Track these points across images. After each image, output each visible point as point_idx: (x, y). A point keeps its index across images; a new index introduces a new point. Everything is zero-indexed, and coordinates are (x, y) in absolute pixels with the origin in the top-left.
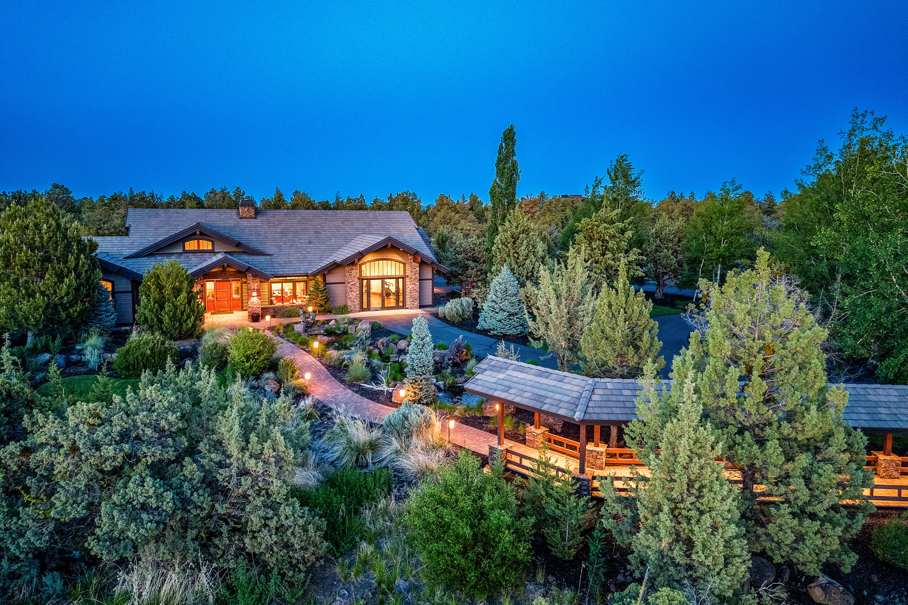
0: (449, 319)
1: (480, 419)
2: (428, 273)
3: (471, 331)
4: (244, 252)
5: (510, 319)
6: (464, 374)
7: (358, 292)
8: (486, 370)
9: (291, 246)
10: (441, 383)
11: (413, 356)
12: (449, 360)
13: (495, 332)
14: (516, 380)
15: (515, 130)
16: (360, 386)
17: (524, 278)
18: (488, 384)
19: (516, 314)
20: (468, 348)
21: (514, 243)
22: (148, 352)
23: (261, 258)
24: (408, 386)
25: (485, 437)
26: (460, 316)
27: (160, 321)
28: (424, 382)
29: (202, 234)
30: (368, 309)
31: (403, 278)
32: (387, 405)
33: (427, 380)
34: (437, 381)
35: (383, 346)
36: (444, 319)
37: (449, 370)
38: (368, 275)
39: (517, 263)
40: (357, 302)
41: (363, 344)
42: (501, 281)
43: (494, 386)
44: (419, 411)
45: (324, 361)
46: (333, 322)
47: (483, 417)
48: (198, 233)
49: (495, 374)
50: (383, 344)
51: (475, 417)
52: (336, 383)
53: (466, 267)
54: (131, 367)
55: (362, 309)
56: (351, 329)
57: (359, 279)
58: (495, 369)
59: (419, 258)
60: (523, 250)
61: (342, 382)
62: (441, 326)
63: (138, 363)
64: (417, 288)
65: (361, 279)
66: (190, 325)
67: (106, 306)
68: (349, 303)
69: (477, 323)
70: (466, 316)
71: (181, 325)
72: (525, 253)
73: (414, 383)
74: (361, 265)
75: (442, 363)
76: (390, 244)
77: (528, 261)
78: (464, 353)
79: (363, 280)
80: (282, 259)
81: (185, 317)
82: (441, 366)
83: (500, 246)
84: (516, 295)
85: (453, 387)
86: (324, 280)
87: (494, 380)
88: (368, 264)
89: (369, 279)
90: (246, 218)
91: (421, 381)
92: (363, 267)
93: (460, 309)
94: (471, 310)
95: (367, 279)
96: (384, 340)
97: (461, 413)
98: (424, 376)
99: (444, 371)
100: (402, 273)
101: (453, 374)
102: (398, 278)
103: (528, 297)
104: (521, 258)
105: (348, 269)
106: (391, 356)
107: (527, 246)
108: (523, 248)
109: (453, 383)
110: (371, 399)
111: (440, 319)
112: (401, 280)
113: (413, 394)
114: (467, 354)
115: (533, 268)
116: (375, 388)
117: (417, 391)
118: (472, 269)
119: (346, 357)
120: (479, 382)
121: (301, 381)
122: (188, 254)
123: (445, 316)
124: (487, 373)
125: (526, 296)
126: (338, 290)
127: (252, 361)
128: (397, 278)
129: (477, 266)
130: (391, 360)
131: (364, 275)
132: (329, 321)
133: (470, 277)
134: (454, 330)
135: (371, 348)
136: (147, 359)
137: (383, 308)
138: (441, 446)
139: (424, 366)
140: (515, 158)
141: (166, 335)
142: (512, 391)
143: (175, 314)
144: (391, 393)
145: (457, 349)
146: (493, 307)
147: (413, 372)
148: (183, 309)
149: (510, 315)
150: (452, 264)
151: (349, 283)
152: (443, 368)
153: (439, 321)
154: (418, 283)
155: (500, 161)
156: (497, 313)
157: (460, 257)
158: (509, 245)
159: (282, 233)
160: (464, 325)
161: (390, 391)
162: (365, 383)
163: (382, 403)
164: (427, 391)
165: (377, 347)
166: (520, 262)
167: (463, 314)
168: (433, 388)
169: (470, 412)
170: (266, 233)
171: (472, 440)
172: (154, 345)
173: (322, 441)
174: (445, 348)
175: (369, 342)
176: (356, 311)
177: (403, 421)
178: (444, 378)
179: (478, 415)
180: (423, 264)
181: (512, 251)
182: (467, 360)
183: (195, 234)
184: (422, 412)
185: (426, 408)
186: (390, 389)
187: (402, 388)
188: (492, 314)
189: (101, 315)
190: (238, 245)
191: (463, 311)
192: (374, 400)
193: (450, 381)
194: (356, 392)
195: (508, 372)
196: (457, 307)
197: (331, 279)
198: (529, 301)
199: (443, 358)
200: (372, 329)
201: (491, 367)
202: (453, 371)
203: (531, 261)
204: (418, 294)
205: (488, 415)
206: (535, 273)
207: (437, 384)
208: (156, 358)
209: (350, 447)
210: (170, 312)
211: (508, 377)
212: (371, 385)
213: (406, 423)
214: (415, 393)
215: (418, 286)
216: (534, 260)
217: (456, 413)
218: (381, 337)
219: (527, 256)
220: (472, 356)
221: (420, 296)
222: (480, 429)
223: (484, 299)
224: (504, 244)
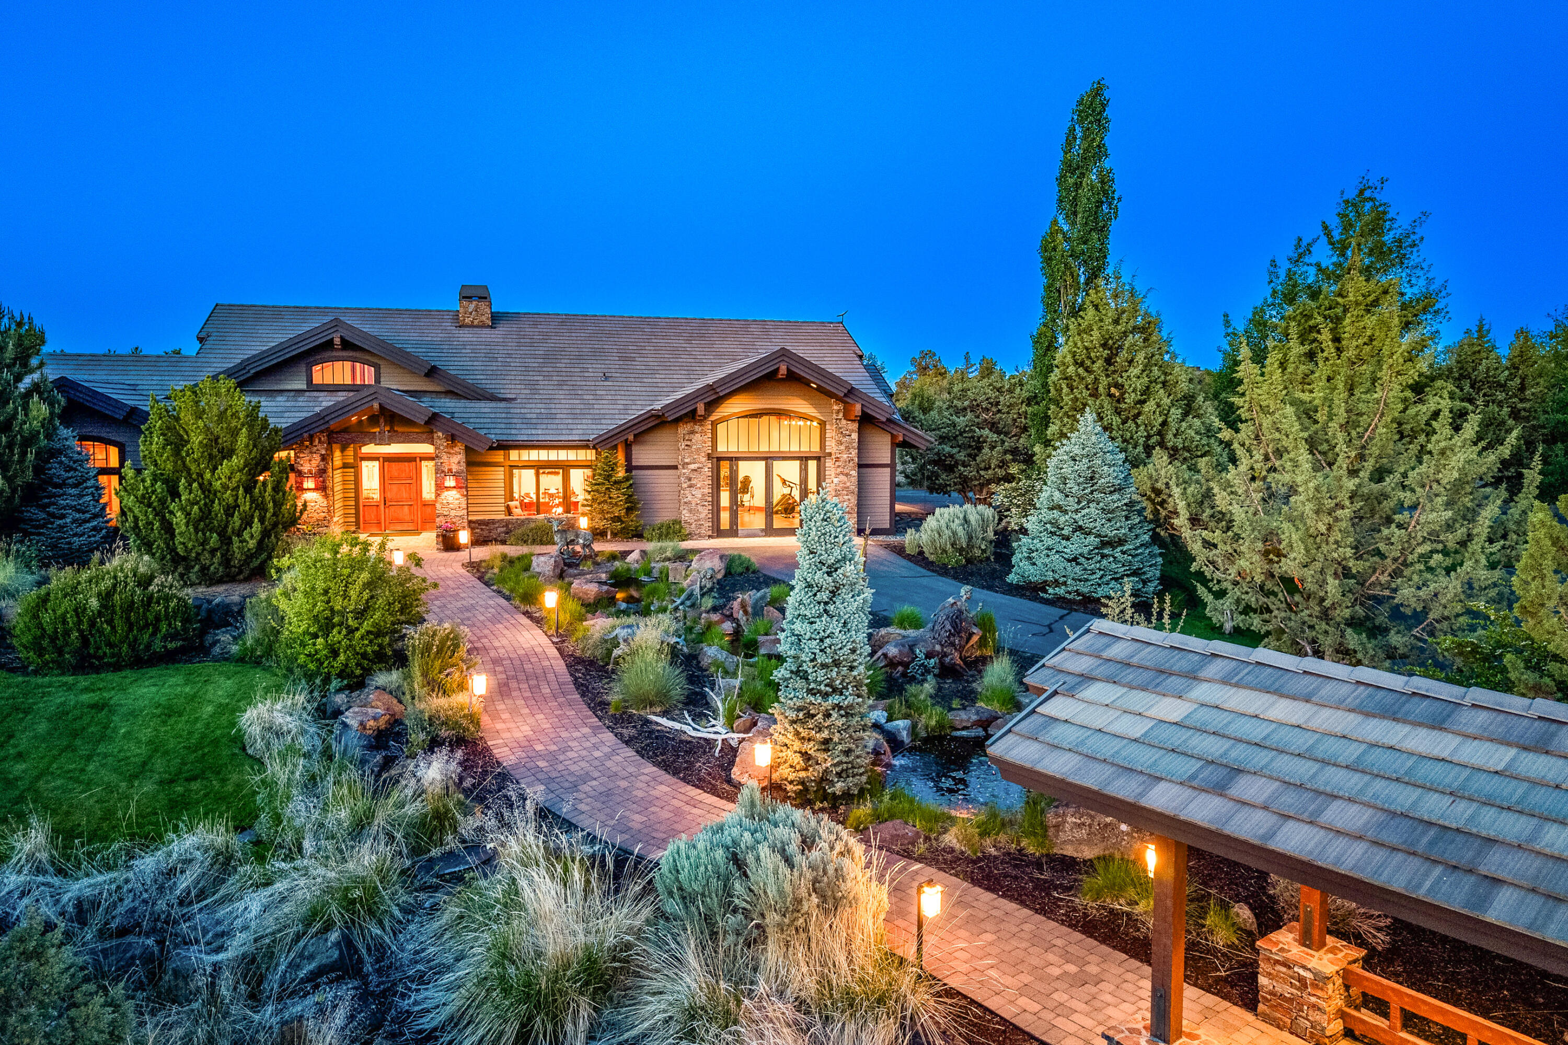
0: (932, 558)
1: (1039, 865)
2: (882, 450)
3: (990, 588)
4: (450, 393)
5: (1103, 556)
6: (973, 701)
7: (707, 490)
8: (1086, 678)
9: (561, 384)
10: (901, 725)
11: (798, 627)
12: (929, 656)
13: (1061, 591)
14: (1257, 732)
15: (1107, 94)
16: (647, 722)
17: (1140, 449)
18: (1108, 748)
19: (1121, 542)
20: (986, 624)
21: (1109, 361)
22: (94, 603)
23: (485, 407)
24: (782, 730)
25: (1067, 957)
26: (961, 550)
27: (168, 528)
28: (837, 720)
29: (347, 345)
30: (733, 532)
31: (818, 459)
32: (714, 792)
33: (847, 712)
34: (890, 719)
35: (746, 612)
36: (919, 558)
37: (929, 687)
38: (733, 448)
39: (1118, 412)
40: (705, 512)
41: (693, 606)
42: (1077, 450)
43: (1144, 757)
44: (796, 838)
45: (569, 646)
46: (635, 556)
47: (1051, 858)
48: (337, 341)
49: (1138, 700)
50: (743, 606)
51: (1018, 859)
52: (578, 710)
53: (977, 446)
54: (45, 643)
55: (718, 533)
56: (675, 571)
57: (709, 457)
58: (1130, 676)
59: (858, 407)
60: (1134, 379)
61: (598, 706)
62: (912, 573)
63: (67, 633)
64: (852, 483)
65: (717, 460)
66: (252, 544)
67: (81, 496)
68: (686, 515)
69: (1008, 566)
70: (977, 553)
71: (226, 540)
72: (1140, 384)
73: (803, 722)
74: (714, 424)
75: (906, 665)
76: (783, 370)
77: (1150, 406)
78: (975, 639)
79: (719, 459)
80: (533, 410)
81: (236, 521)
82: (904, 675)
83: (1071, 370)
84: (1119, 489)
85: (941, 738)
86: (628, 458)
87: (1137, 729)
88: (733, 423)
89: (734, 460)
90: (472, 326)
91: (827, 715)
92: (721, 428)
93: (961, 532)
94: (991, 535)
95: (730, 459)
96: (750, 596)
97: (967, 840)
98: (835, 699)
99: (912, 689)
100: (816, 448)
101: (941, 698)
102: (807, 458)
103: (1158, 492)
104: (1130, 398)
105: (683, 429)
106: (761, 639)
107: (1147, 367)
108: (1134, 371)
109: (941, 726)
110: (666, 767)
111: (909, 558)
112: (812, 465)
113: (797, 760)
114: (983, 642)
115: (1164, 423)
116: (690, 729)
117: (810, 748)
118: (992, 448)
119: (622, 633)
120: (1057, 733)
121: (459, 699)
122: (315, 394)
123: (921, 553)
124: (1094, 691)
125: (1154, 489)
126: (661, 482)
127: (336, 635)
128: (804, 459)
129: (1003, 442)
130: (763, 651)
131: (721, 448)
132: (625, 554)
133: (986, 469)
134: (943, 583)
135: (715, 617)
136: (92, 624)
137: (769, 531)
138: (881, 1001)
139: (837, 663)
140: (1107, 164)
141: (188, 568)
142: (1246, 788)
143: (207, 513)
144: (734, 751)
145: (954, 625)
146: (1054, 523)
147: (800, 683)
148: (231, 500)
149: (1104, 544)
150: (943, 439)
151: (685, 465)
152: (913, 679)
153: (905, 562)
154: (854, 473)
155: (1069, 168)
156: (1067, 539)
157: (961, 421)
158: (1095, 367)
159: (546, 357)
160: (972, 574)
161: (734, 743)
162: (664, 714)
163: (700, 784)
164: (847, 752)
165: (730, 617)
166: (1128, 410)
167: (970, 546)
168: (872, 739)
169: (1002, 838)
170: (509, 355)
171: (1016, 966)
172: (114, 586)
173: (436, 925)
174: (916, 623)
175: (708, 602)
176: (701, 536)
177: (726, 881)
178: (911, 709)
179: (1031, 848)
180: (866, 421)
181: (1104, 381)
182: (984, 661)
183: (329, 345)
184: (808, 843)
185: (826, 827)
186: (734, 738)
187: (765, 734)
188: (1050, 542)
189: (63, 517)
190: (432, 372)
191: (970, 538)
192: (675, 773)
193: (930, 719)
194: (628, 742)
195: (1203, 692)
196: (954, 526)
197: (644, 455)
198: (1163, 502)
199: (912, 648)
200: (728, 573)
201: (1111, 669)
202: (940, 689)
203: (1158, 405)
204: (854, 500)
205: (1069, 851)
206: (1170, 436)
207: (890, 726)
208: (117, 621)
209: (502, 978)
210: (193, 504)
211: (1205, 715)
212: (680, 720)
213: (738, 887)
214: (806, 756)
215: (854, 480)
216: (1166, 401)
217: (951, 839)
218: (743, 590)
219: (1147, 391)
220: (998, 650)
221: (860, 505)
222: (1041, 911)
223: (1028, 506)
224: (1082, 364)
